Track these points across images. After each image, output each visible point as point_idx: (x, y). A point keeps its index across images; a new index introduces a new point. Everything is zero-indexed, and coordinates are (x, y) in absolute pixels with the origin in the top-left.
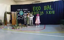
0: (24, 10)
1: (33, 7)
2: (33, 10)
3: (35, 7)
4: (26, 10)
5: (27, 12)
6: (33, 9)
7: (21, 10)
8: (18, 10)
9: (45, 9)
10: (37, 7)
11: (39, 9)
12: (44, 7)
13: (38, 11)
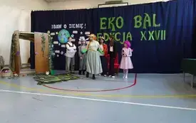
0: (72, 26)
1: (102, 19)
2: (102, 28)
4: (77, 26)
5: (81, 33)
6: (102, 23)
7: (63, 28)
8: (55, 27)
9: (136, 26)
10: (113, 18)
11: (120, 25)
12: (136, 18)
13: (115, 32)
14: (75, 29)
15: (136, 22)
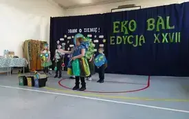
0: (86, 30)
1: (115, 23)
2: (115, 31)
3: (119, 22)
4: (92, 30)
5: (95, 36)
6: (115, 27)
7: (78, 32)
9: (149, 29)
10: (126, 22)
11: (132, 28)
12: (148, 21)
13: (128, 35)
14: (90, 33)
15: (149, 25)
